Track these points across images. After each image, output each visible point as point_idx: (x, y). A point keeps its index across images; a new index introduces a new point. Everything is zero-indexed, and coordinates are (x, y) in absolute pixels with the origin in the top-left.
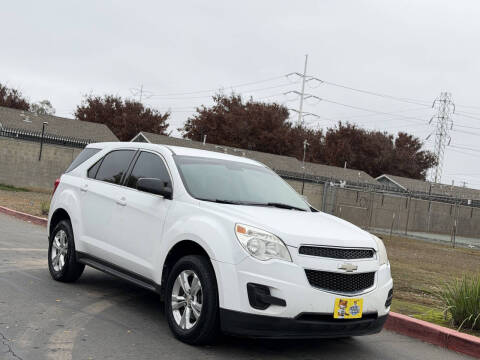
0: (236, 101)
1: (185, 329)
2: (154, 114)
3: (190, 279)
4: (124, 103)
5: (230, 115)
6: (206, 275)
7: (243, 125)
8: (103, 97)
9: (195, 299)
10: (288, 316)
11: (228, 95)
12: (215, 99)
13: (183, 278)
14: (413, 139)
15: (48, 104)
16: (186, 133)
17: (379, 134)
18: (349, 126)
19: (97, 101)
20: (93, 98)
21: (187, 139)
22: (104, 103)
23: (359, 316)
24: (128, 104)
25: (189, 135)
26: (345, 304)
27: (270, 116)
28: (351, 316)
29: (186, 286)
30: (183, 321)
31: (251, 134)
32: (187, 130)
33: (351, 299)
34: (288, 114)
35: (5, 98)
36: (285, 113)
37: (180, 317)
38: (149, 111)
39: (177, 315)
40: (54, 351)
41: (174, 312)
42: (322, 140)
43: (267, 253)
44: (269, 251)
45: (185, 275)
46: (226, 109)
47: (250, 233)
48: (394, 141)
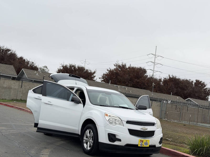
0: (124, 66)
1: (88, 150)
2: (89, 72)
3: (90, 132)
4: (77, 67)
5: (121, 72)
6: (95, 131)
7: (127, 76)
8: (68, 65)
9: (91, 139)
10: (122, 145)
11: (120, 64)
12: (115, 65)
13: (87, 132)
14: (202, 83)
15: (46, 67)
16: (102, 79)
17: (187, 80)
18: (173, 77)
19: (66, 66)
20: (64, 65)
21: (103, 82)
22: (69, 67)
23: (148, 146)
24: (78, 67)
25: (104, 81)
26: (142, 141)
27: (138, 73)
28: (145, 146)
29: (88, 135)
30: (87, 147)
31: (130, 80)
32: (103, 78)
33: (145, 140)
34: (146, 72)
35: (29, 65)
36: (145, 71)
37: (86, 145)
38: (87, 70)
39: (85, 145)
40: (43, 154)
41: (84, 144)
42: (161, 83)
43: (115, 123)
44: (116, 122)
45: (88, 131)
46: (120, 69)
47: (110, 116)
48: (194, 83)
